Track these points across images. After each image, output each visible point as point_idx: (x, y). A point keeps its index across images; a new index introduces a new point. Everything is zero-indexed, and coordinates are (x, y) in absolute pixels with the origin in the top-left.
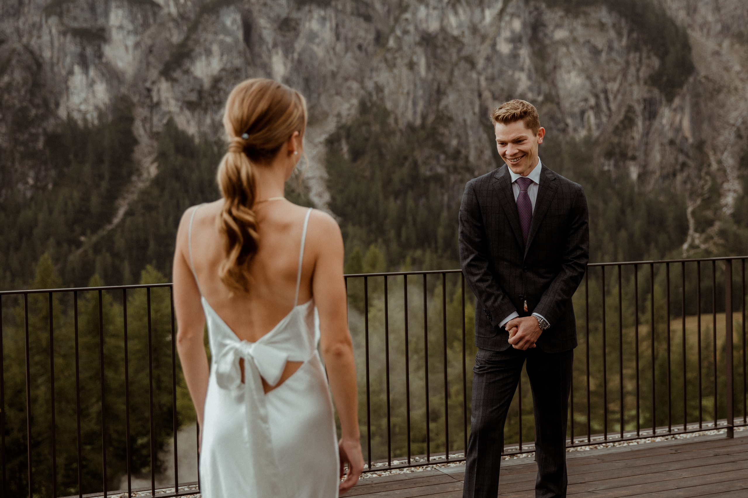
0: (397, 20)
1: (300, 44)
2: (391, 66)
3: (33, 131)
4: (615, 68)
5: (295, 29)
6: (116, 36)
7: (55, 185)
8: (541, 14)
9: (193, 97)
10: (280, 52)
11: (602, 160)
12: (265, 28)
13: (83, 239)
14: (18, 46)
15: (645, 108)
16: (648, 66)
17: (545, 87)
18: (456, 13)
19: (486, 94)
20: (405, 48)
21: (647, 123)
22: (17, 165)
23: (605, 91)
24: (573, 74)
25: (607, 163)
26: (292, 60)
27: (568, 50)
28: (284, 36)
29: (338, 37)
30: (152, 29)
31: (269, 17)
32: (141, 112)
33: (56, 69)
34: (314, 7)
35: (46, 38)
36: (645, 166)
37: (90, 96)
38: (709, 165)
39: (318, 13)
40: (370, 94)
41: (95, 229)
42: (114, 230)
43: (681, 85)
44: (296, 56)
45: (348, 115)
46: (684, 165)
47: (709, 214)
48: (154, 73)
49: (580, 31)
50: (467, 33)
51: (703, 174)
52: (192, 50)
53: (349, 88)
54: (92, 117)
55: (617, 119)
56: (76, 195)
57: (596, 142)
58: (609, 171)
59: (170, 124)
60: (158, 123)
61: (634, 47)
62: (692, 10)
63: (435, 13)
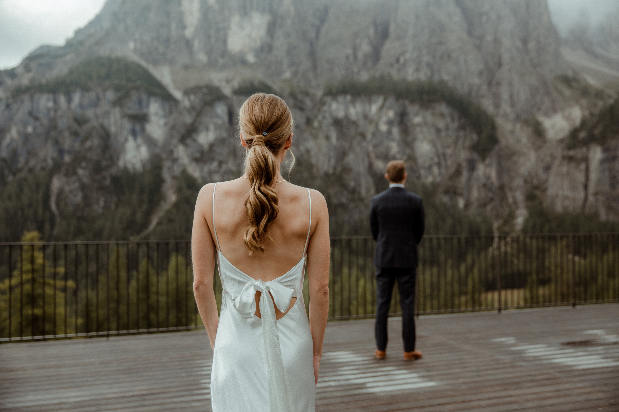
0: (319, 110)
2: (315, 137)
3: (104, 174)
4: (450, 140)
6: (153, 119)
7: (117, 206)
8: (405, 108)
9: (198, 155)
11: (442, 195)
14: (96, 124)
15: (468, 165)
16: (470, 139)
17: (408, 151)
18: (355, 107)
19: (372, 155)
20: (324, 127)
21: (469, 173)
22: (94, 194)
23: (444, 154)
24: (425, 143)
25: (445, 197)
27: (422, 129)
30: (175, 115)
32: (167, 164)
33: (118, 138)
35: (112, 120)
36: (468, 199)
37: (138, 154)
38: (507, 199)
40: (303, 155)
41: (139, 232)
42: (150, 233)
46: (492, 200)
47: (507, 229)
48: (175, 141)
49: (429, 118)
50: (361, 118)
51: (503, 204)
54: (139, 167)
55: (452, 170)
56: (128, 212)
57: (439, 185)
58: (446, 202)
59: (184, 172)
60: (177, 171)
61: (462, 127)
62: (497, 106)
63: (342, 107)
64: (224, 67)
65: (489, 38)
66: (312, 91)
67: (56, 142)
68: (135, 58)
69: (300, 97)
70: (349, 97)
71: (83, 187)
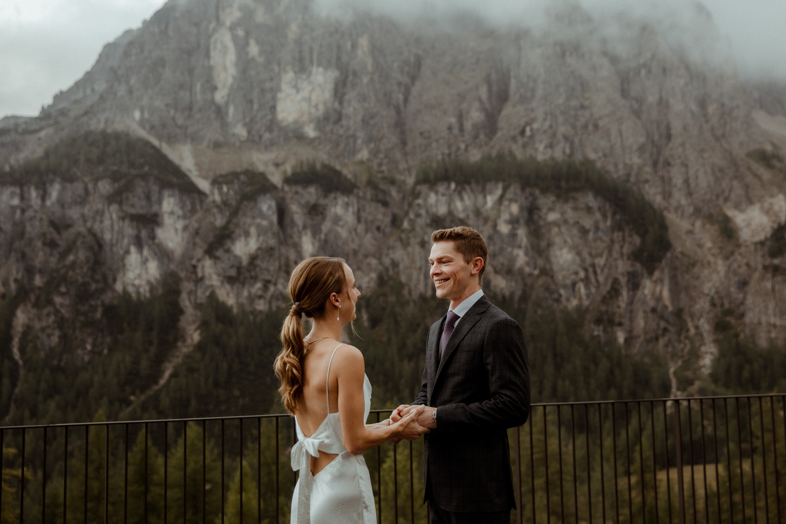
0: (410, 205)
1: (326, 226)
2: (406, 244)
3: (93, 302)
4: (601, 245)
5: (322, 213)
6: (168, 220)
7: (110, 350)
8: (535, 199)
9: (233, 272)
10: (309, 233)
11: (592, 326)
12: (296, 213)
13: (132, 398)
14: (83, 230)
15: (629, 280)
16: (631, 243)
17: (541, 262)
18: (462, 199)
20: (418, 229)
21: (631, 293)
22: (78, 333)
23: (593, 266)
24: (565, 251)
25: (596, 328)
26: (320, 240)
27: (560, 230)
28: (312, 219)
29: (359, 219)
30: (199, 215)
31: (300, 204)
32: (187, 286)
33: (115, 249)
34: (339, 194)
35: (107, 223)
36: (630, 331)
37: (144, 272)
38: (688, 330)
39: (342, 200)
40: (387, 269)
41: (144, 389)
42: (160, 390)
43: (660, 260)
44: (323, 236)
45: (368, 287)
46: (665, 330)
47: (689, 374)
48: (199, 252)
49: (570, 214)
50: (471, 216)
51: (682, 338)
52: (233, 232)
53: (369, 264)
54: (145, 290)
55: (605, 290)
56: (128, 358)
57: (587, 310)
58: (598, 336)
59: (213, 297)
60: (202, 295)
61: (617, 227)
62: (667, 195)
63: (443, 199)
64: (271, 145)
65: (652, 99)
66: (399, 177)
67: (23, 256)
68: (143, 133)
69: (382, 186)
70: (453, 186)
71: (61, 323)
